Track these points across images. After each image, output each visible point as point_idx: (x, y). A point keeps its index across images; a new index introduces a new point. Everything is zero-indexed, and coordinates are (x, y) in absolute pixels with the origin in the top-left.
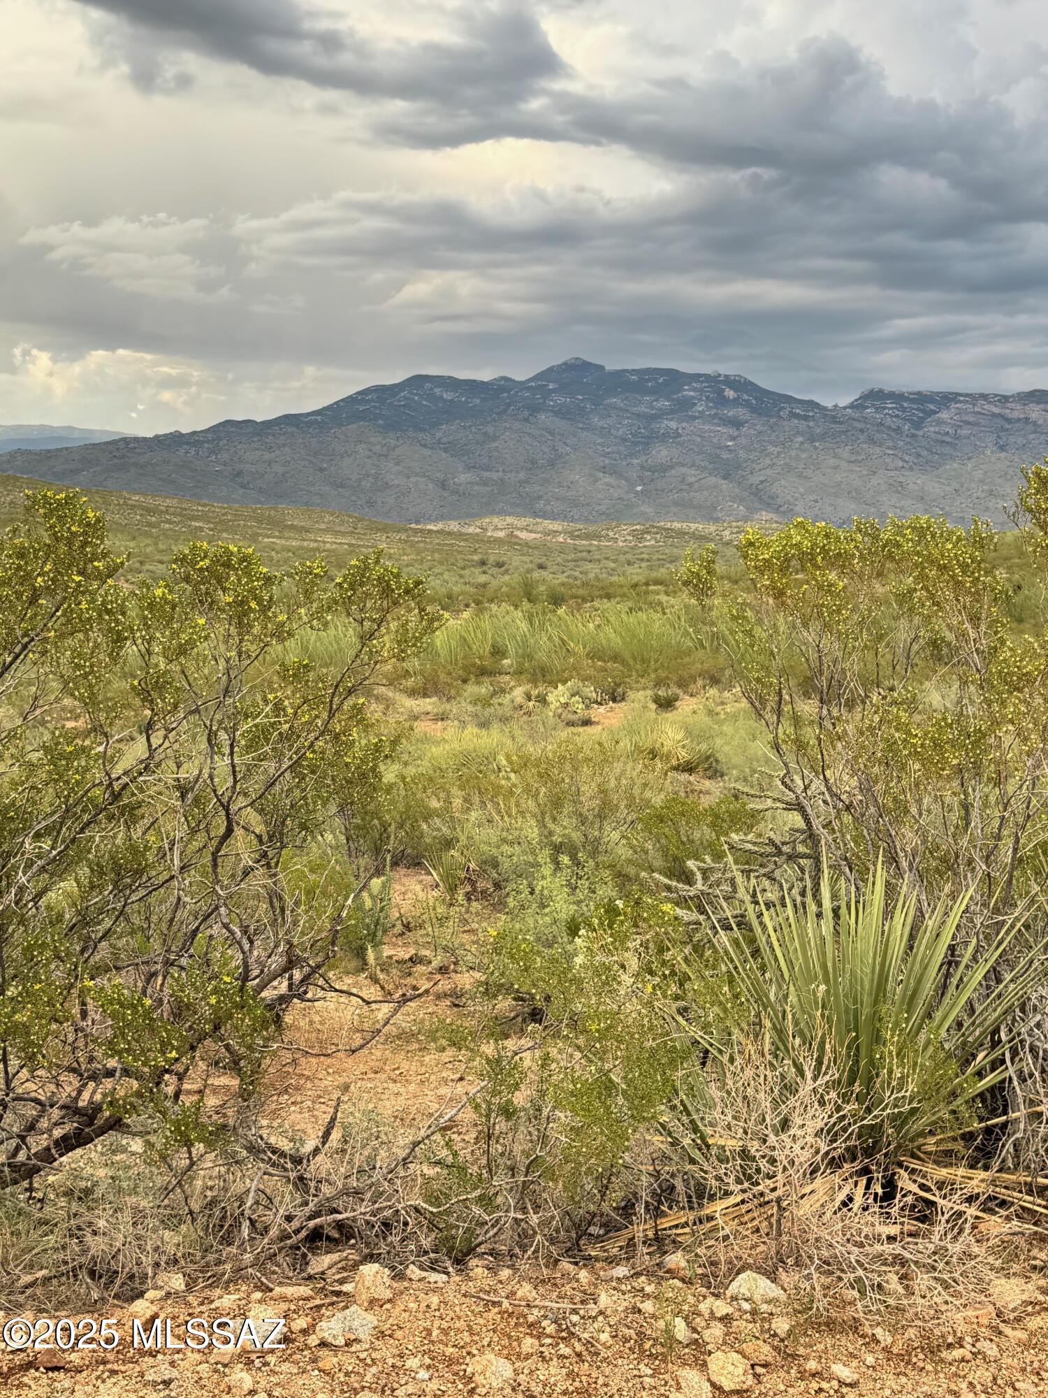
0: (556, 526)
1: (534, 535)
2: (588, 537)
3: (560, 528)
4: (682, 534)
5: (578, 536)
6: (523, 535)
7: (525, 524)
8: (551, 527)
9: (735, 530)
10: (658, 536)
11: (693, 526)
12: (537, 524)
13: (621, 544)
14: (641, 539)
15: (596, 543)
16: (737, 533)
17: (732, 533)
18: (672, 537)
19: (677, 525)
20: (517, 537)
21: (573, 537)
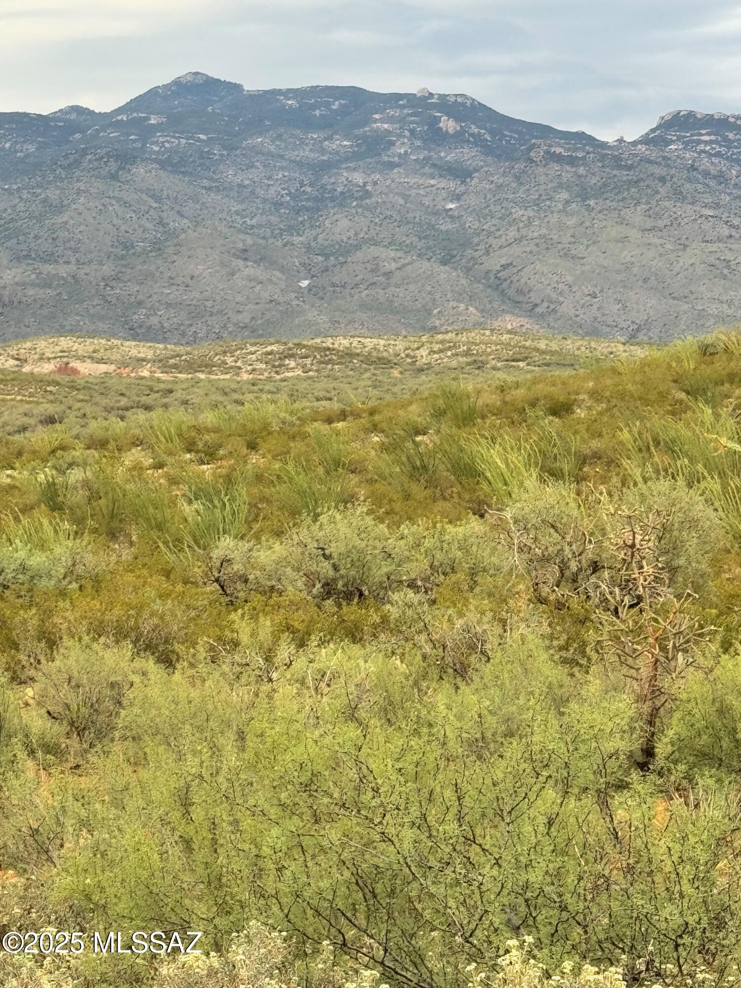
0: (143, 350)
1: (103, 368)
2: (191, 366)
3: (150, 355)
4: (349, 354)
5: (175, 366)
6: (85, 368)
7: (91, 349)
8: (134, 352)
9: (436, 347)
10: (308, 361)
11: (369, 343)
12: (111, 348)
13: (245, 377)
14: (278, 368)
15: (202, 376)
16: (441, 351)
17: (432, 352)
18: (330, 361)
19: (342, 343)
20: (75, 371)
21: (166, 367)
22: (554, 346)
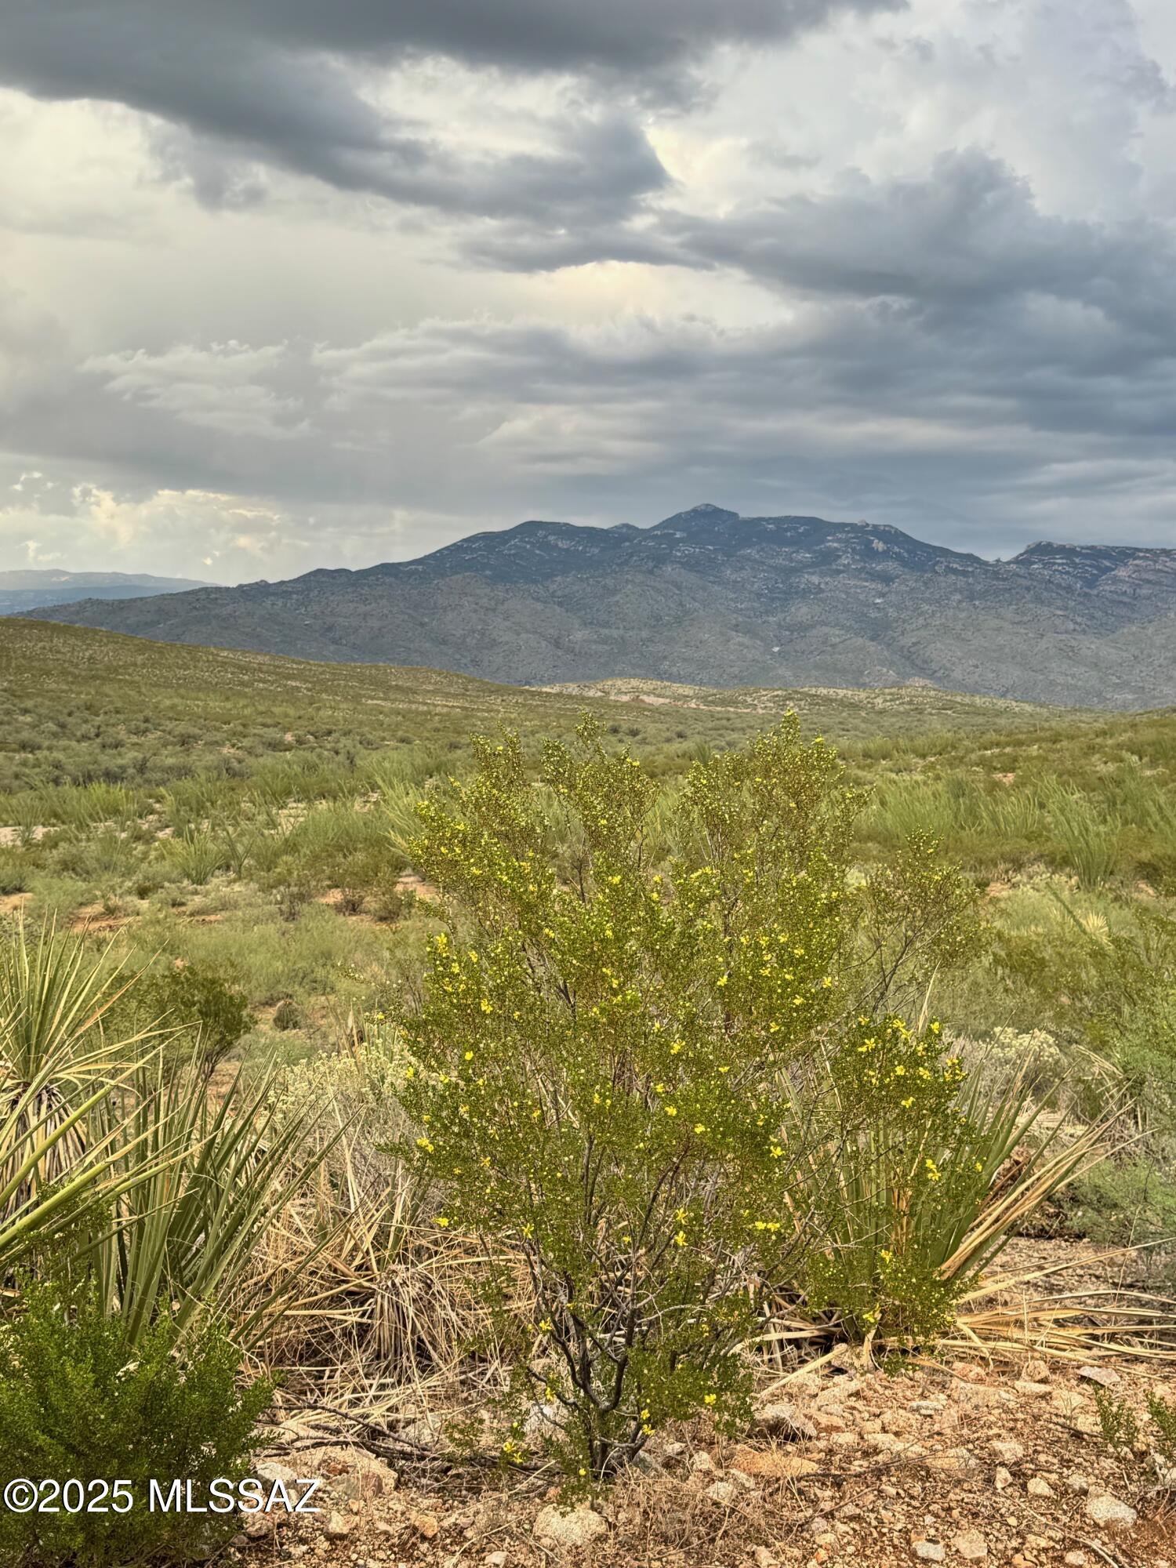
0: (687, 690)
1: (661, 700)
2: (723, 702)
3: (691, 693)
4: (828, 700)
5: (712, 702)
6: (649, 699)
7: (652, 687)
8: (681, 691)
9: (888, 698)
10: (803, 703)
11: (841, 693)
12: (665, 687)
13: (761, 711)
14: (783, 707)
15: (732, 709)
16: (891, 700)
17: (885, 701)
18: (817, 704)
19: (823, 691)
20: (642, 701)
21: (707, 703)
22: (967, 700)
